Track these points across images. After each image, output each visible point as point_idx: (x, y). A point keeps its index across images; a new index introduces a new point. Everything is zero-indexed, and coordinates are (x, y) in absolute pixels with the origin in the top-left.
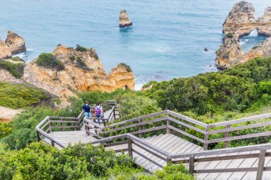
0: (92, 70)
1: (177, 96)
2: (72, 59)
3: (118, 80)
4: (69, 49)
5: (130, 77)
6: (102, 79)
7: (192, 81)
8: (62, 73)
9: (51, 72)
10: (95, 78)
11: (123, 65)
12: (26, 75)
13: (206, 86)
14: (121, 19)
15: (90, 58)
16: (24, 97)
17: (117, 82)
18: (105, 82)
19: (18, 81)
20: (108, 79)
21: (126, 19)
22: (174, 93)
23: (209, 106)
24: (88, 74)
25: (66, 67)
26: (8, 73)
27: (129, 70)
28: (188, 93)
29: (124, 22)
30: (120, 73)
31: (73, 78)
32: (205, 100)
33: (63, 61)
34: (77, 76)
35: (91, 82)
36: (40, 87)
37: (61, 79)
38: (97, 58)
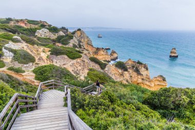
0: (142, 75)
1: (163, 98)
2: (133, 67)
3: (156, 84)
4: (134, 62)
5: (164, 84)
6: (147, 81)
7: (177, 90)
8: (126, 72)
9: (120, 71)
10: (143, 79)
11: (161, 76)
12: (106, 69)
13: (188, 97)
14: (171, 52)
15: (143, 69)
16: (100, 78)
17: (155, 85)
18: (148, 83)
19: (102, 71)
20: (150, 82)
21: (175, 53)
22: (161, 95)
23: (188, 113)
24: (139, 77)
25: (129, 70)
26: (99, 66)
27: (164, 80)
28: (172, 98)
29: (173, 55)
30: (158, 80)
31: (131, 77)
32: (185, 107)
33: (128, 67)
34: (133, 76)
35: (140, 81)
36: (111, 76)
37: (125, 75)
38: (147, 69)
